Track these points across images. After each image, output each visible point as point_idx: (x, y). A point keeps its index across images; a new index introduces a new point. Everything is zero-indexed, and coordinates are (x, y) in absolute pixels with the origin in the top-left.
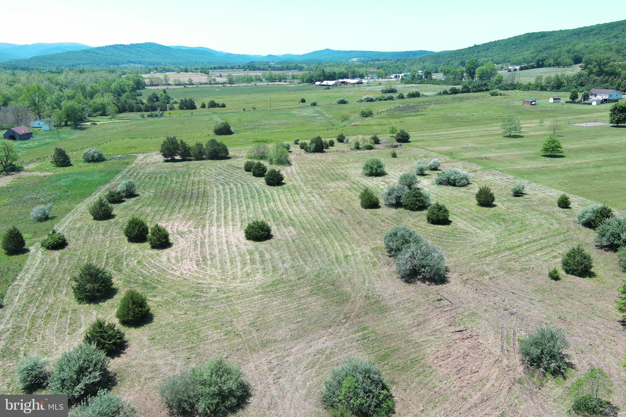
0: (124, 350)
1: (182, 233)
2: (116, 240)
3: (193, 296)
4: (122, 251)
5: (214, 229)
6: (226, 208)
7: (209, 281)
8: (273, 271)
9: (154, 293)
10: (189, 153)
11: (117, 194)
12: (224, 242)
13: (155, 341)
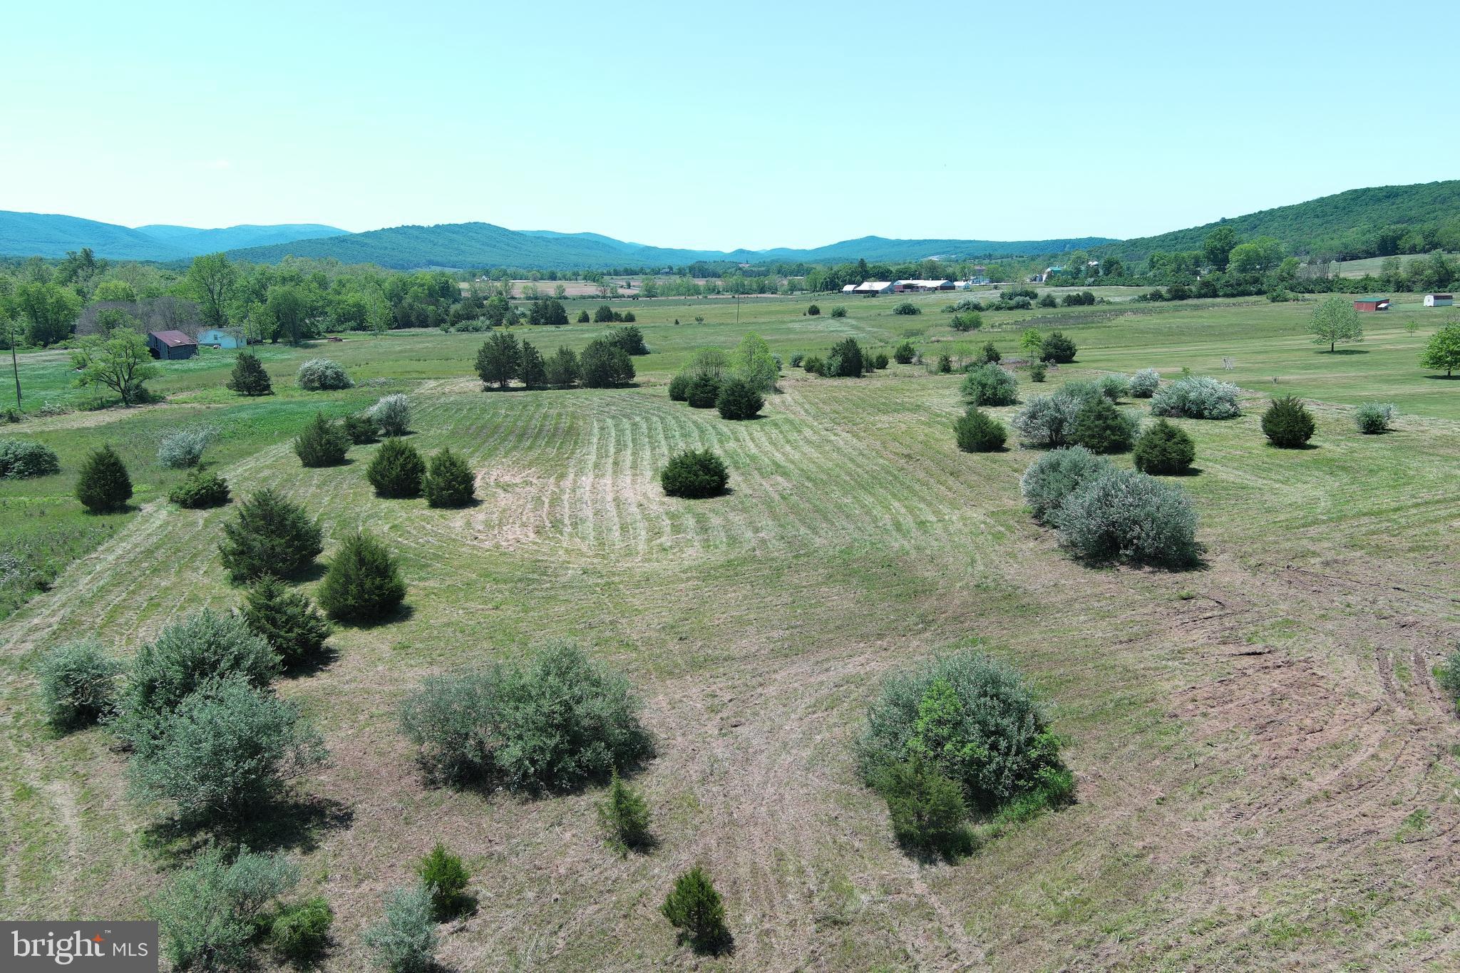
0: (326, 664)
1: (508, 485)
2: (347, 495)
3: (520, 580)
4: (358, 510)
5: (587, 480)
6: (618, 451)
7: (564, 557)
8: (729, 545)
9: (423, 574)
10: (541, 373)
11: (364, 422)
12: (609, 498)
13: (410, 651)
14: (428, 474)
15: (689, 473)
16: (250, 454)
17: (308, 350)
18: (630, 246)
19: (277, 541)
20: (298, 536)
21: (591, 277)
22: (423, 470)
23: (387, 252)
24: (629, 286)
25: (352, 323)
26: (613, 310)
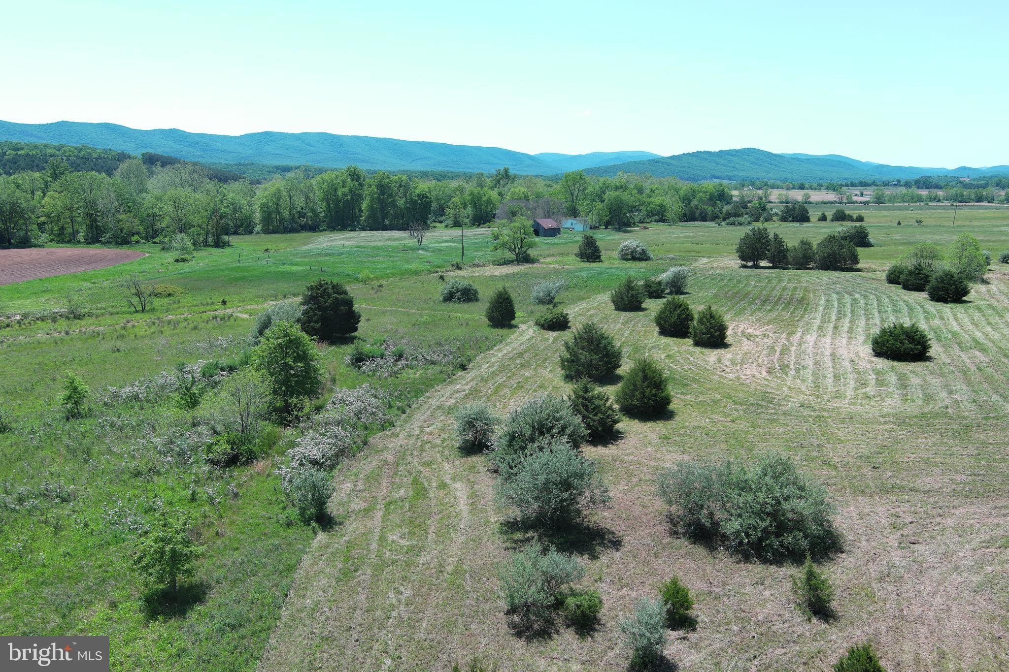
0: (615, 440)
1: (751, 336)
2: (639, 332)
3: (752, 404)
4: (646, 342)
5: (811, 338)
6: (839, 319)
7: (787, 392)
9: (684, 391)
10: (785, 257)
11: (656, 284)
12: (828, 353)
13: (670, 441)
14: (695, 323)
15: (896, 340)
16: (584, 299)
17: (626, 234)
18: (867, 164)
19: (595, 356)
20: (607, 355)
21: (831, 188)
22: (692, 319)
23: (684, 169)
24: (862, 195)
25: (657, 217)
26: (847, 212)
